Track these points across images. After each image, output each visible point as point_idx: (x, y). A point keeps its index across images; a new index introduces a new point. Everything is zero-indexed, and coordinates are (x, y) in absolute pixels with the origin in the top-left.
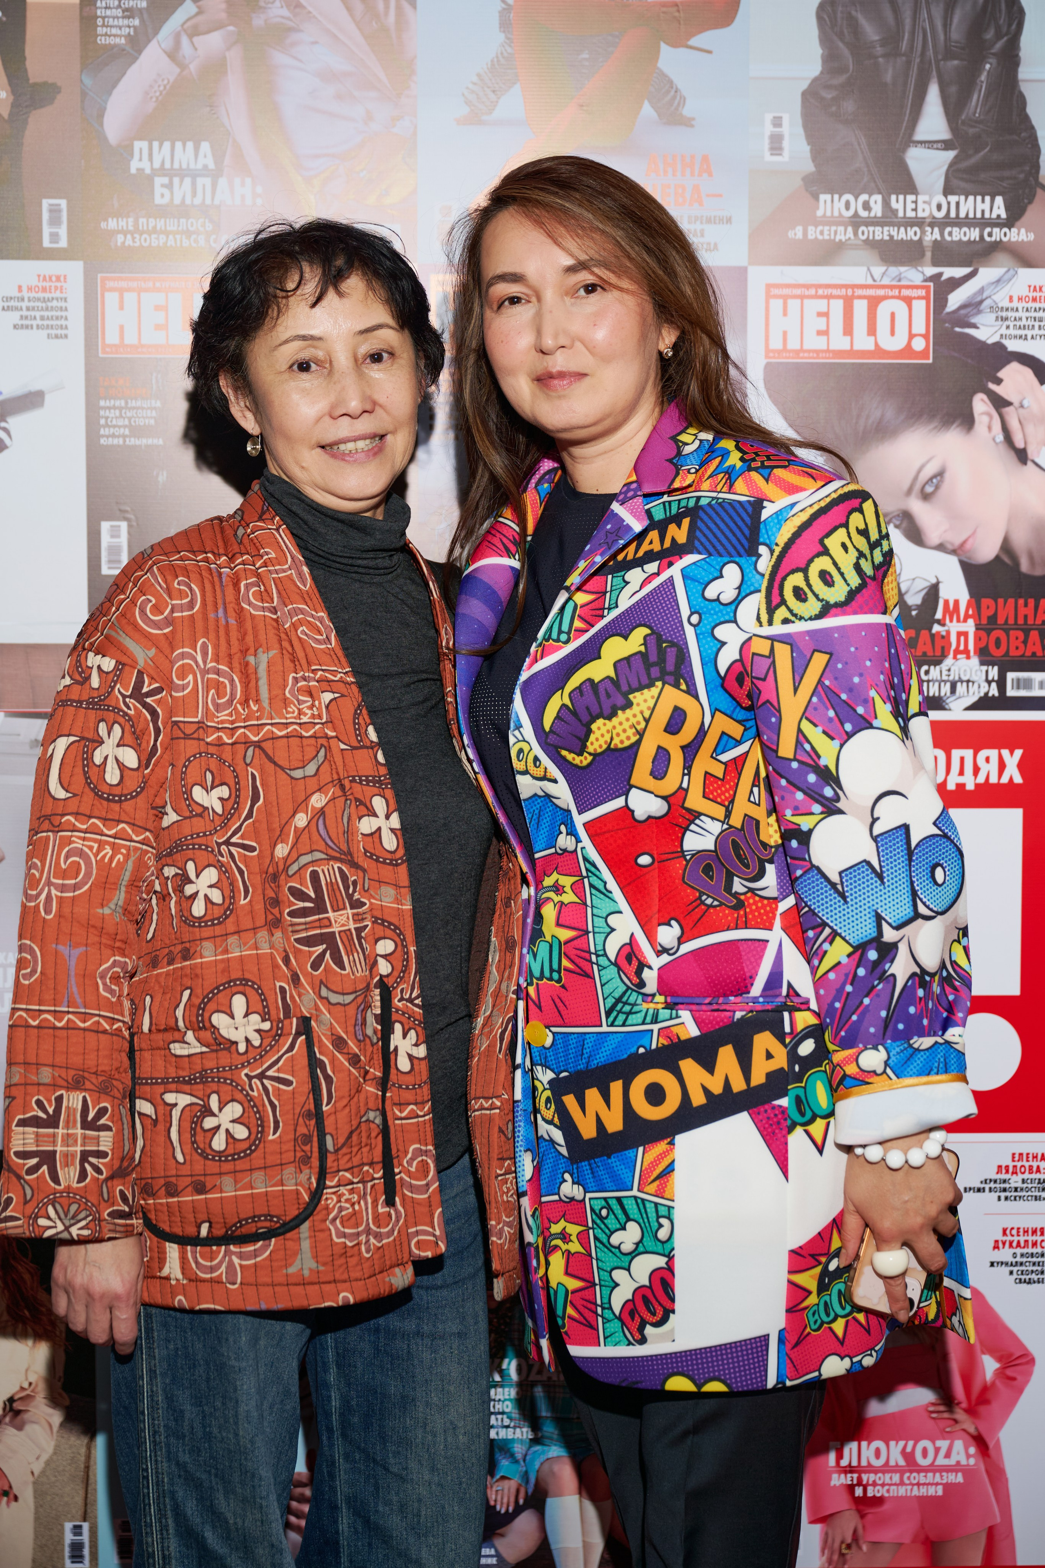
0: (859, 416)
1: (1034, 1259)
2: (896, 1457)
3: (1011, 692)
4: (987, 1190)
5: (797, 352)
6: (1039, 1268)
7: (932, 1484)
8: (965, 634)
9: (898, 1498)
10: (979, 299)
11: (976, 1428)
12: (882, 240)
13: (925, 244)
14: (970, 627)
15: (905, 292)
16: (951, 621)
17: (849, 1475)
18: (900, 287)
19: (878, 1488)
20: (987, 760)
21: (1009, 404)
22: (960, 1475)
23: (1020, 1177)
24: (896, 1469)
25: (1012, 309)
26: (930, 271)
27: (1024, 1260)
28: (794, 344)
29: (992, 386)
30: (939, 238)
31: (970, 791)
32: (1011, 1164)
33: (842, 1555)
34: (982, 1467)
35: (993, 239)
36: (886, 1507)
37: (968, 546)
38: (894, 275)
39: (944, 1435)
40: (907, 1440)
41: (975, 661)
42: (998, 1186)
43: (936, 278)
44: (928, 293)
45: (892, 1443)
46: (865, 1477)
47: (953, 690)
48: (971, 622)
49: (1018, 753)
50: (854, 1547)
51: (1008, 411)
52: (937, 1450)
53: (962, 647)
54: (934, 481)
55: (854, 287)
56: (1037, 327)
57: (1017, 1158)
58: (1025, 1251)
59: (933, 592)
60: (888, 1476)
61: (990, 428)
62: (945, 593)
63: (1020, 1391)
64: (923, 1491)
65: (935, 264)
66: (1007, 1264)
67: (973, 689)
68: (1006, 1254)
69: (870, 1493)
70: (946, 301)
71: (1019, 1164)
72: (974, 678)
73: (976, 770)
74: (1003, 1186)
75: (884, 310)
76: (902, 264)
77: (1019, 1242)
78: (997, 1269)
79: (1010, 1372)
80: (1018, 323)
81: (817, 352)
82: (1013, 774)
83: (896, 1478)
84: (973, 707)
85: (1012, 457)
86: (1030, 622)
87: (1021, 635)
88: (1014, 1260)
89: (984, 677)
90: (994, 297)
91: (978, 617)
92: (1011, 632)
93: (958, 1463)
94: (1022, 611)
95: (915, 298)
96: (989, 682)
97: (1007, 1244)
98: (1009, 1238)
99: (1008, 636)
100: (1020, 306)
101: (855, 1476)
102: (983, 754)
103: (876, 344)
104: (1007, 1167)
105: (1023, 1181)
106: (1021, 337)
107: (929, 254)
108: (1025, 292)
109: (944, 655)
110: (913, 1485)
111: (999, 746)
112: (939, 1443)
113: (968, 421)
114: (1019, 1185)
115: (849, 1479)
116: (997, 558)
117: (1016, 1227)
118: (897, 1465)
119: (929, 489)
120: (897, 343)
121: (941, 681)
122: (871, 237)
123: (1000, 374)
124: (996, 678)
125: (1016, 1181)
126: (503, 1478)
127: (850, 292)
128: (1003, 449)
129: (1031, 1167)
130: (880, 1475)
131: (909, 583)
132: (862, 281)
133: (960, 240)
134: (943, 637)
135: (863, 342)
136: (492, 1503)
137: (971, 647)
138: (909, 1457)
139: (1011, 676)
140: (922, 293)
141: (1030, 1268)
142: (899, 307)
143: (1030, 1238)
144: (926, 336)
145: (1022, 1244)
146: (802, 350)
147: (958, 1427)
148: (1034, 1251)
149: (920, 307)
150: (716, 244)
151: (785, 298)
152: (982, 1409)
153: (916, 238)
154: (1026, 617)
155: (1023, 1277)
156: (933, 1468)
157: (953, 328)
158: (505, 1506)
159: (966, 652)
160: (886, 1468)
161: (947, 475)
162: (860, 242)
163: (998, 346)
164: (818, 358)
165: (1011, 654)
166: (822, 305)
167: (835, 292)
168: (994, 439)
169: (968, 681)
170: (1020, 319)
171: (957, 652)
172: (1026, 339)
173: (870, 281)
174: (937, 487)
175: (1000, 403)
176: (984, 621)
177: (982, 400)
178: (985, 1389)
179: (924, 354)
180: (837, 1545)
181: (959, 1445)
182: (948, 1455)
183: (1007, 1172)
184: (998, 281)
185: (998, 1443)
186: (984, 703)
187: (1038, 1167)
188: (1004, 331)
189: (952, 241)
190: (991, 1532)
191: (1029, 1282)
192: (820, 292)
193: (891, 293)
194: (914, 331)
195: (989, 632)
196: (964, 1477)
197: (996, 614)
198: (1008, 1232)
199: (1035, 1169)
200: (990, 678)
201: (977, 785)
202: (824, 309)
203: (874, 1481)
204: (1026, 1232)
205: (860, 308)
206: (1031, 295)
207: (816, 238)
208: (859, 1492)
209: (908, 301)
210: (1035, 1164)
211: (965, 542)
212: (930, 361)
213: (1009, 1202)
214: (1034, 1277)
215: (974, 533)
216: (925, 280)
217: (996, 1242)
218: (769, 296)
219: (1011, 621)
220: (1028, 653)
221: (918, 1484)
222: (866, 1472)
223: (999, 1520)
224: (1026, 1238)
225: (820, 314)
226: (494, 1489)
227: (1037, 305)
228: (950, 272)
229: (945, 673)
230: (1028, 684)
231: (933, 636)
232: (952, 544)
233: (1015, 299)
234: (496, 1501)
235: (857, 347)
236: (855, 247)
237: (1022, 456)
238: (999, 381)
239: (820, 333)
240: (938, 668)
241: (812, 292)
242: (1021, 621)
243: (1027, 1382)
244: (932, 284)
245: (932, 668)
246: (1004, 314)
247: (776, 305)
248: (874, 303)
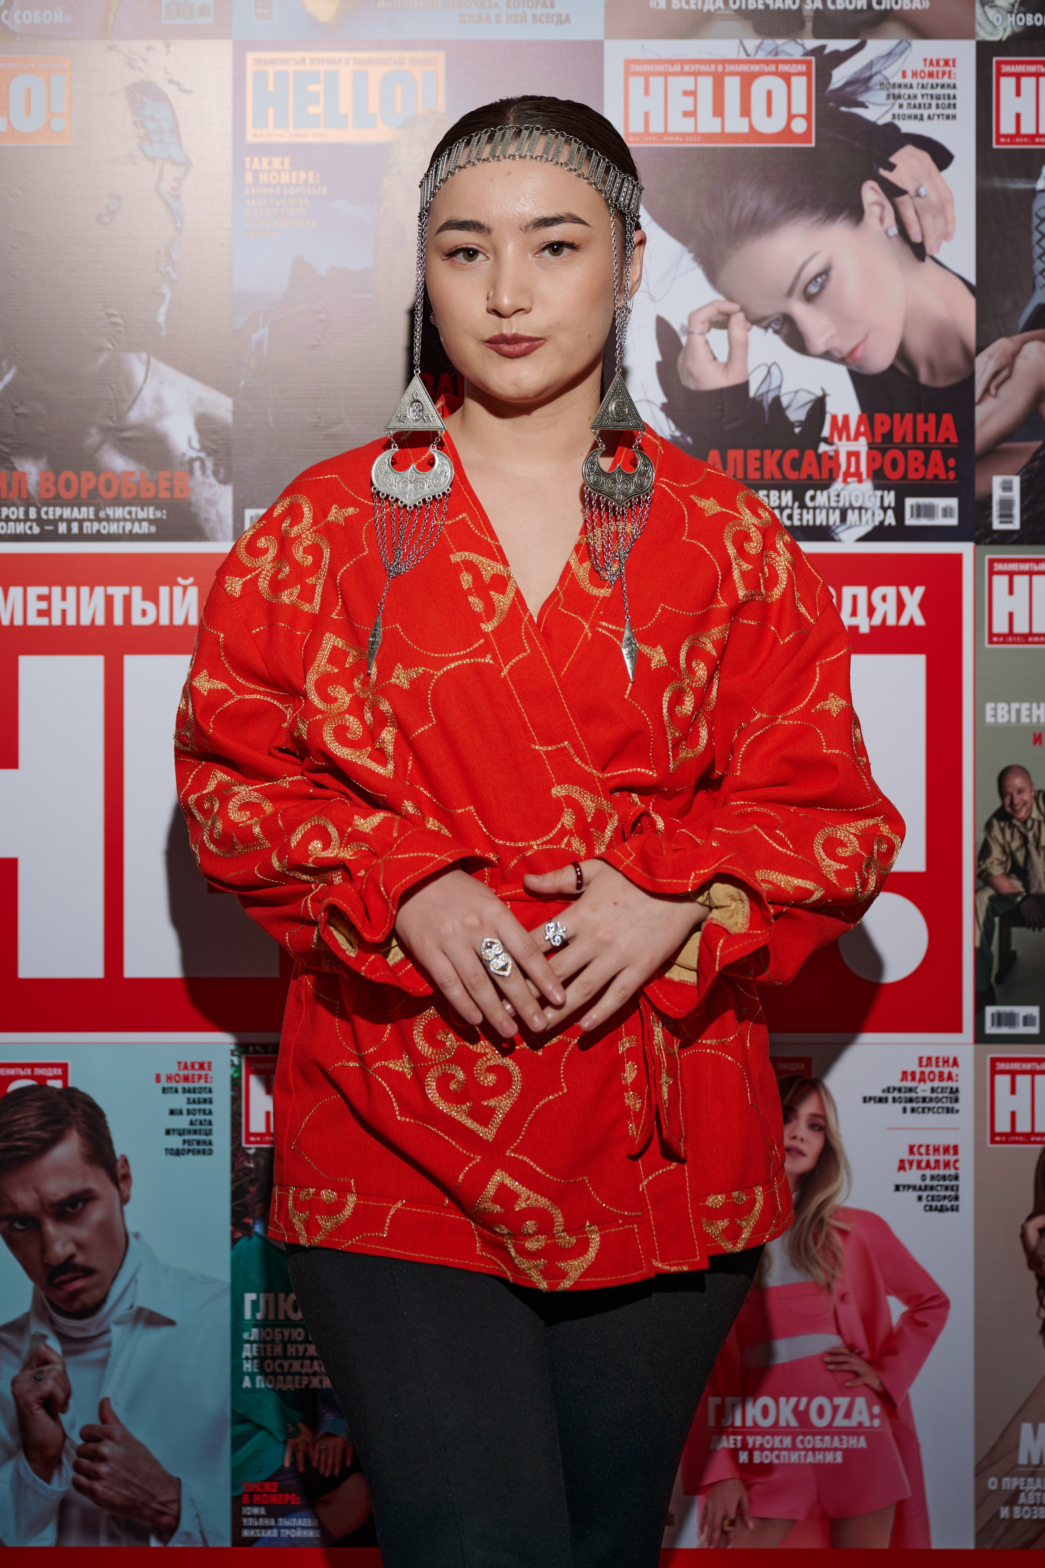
0: (732, 207)
1: (947, 1183)
2: (787, 1417)
3: (910, 521)
4: (890, 1100)
5: (660, 136)
6: (953, 1193)
7: (829, 1450)
8: (857, 454)
9: (789, 1466)
10: (867, 74)
11: (882, 1384)
12: (756, 10)
13: (805, 13)
14: (862, 446)
15: (783, 68)
16: (840, 439)
17: (732, 1437)
18: (777, 62)
19: (766, 1453)
20: (884, 598)
21: (903, 192)
22: (862, 1439)
23: (929, 1085)
24: (787, 1431)
25: (906, 86)
26: (812, 43)
27: (935, 1183)
28: (656, 127)
29: (883, 173)
30: (821, 7)
31: (864, 635)
32: (918, 1070)
33: (724, 1533)
34: (889, 1430)
35: (883, 7)
36: (776, 1476)
37: (858, 354)
38: (770, 49)
39: (843, 1391)
40: (800, 1396)
41: (868, 485)
42: (903, 1095)
43: (818, 52)
44: (809, 68)
45: (782, 1400)
46: (750, 1440)
47: (843, 518)
48: (863, 440)
49: (920, 591)
50: (738, 1524)
51: (902, 200)
52: (835, 1409)
53: (853, 469)
54: (819, 280)
55: (724, 62)
56: (934, 106)
57: (924, 1063)
58: (936, 1172)
59: (819, 406)
60: (777, 1439)
61: (882, 220)
62: (833, 407)
63: (933, 1339)
64: (819, 1457)
65: (817, 35)
66: (914, 1188)
67: (867, 516)
68: (913, 1176)
69: (757, 1458)
70: (830, 77)
71: (927, 1070)
72: (867, 504)
73: (871, 610)
74: (909, 1095)
75: (759, 87)
76: (779, 35)
77: (928, 1162)
78: (902, 1194)
79: (919, 1317)
80: (912, 102)
81: (684, 135)
82: (914, 614)
83: (787, 1441)
84: (867, 538)
85: (907, 253)
86: (931, 440)
87: (921, 455)
88: (923, 1184)
89: (878, 503)
90: (885, 73)
91: (870, 434)
92: (910, 452)
93: (860, 1424)
94: (922, 427)
95: (794, 74)
96: (885, 509)
97: (915, 1165)
98: (917, 1157)
99: (906, 456)
100: (915, 82)
101: (739, 1438)
102: (879, 592)
103: (751, 126)
104: (913, 1073)
105: (933, 1090)
106: (916, 117)
107: (809, 25)
108: (920, 66)
109: (832, 479)
110: (807, 1450)
111: (897, 583)
112: (837, 1400)
113: (856, 213)
114: (928, 1094)
115: (732, 1442)
116: (892, 367)
117: (925, 1143)
118: (788, 1426)
119: (813, 289)
120: (773, 125)
121: (828, 508)
122: (744, 7)
123: (893, 159)
124: (893, 504)
125: (924, 1089)
126: (328, 1435)
127: (720, 68)
128: (898, 244)
129: (941, 1074)
130: (768, 1437)
131: (790, 396)
132: (733, 56)
133: (845, 9)
134: (831, 458)
135: (736, 124)
136: (315, 1464)
137: (863, 468)
138: (802, 1416)
139: (910, 502)
140: (803, 68)
141: (942, 1193)
142: (777, 85)
143: (942, 1158)
144: (807, 117)
145: (932, 1164)
146: (666, 133)
147: (859, 1381)
148: (947, 1172)
149: (800, 84)
150: (567, 16)
151: (647, 76)
152: (889, 1360)
153: (795, 7)
154: (926, 434)
155: (934, 1204)
156: (830, 1431)
157: (838, 107)
158: (329, 1468)
159: (858, 475)
160: (776, 1430)
161: (833, 274)
162: (731, 13)
163: (891, 128)
164: (684, 142)
165: (909, 477)
166: (688, 83)
167: (703, 68)
168: (886, 233)
169: (860, 508)
170: (915, 97)
171: (847, 474)
172: (922, 119)
173: (743, 56)
174: (822, 287)
175: (893, 192)
176: (878, 439)
177: (873, 188)
178: (893, 1336)
179: (806, 136)
180: (718, 1521)
181: (861, 1403)
182: (848, 1415)
183: (913, 1079)
184: (889, 54)
185: (907, 1401)
186: (878, 533)
187: (950, 1074)
188: (896, 110)
189: (836, 11)
190: (901, 1508)
191: (942, 1209)
192: (687, 68)
193: (766, 69)
194: (794, 111)
195: (884, 452)
196: (868, 1441)
197: (891, 432)
198: (915, 1150)
199: (946, 1076)
200: (886, 504)
201: (872, 628)
202: (691, 87)
203: (762, 1445)
204: (936, 1150)
205: (732, 85)
206: (927, 69)
207: (681, 8)
208: (743, 1457)
209: (787, 77)
210: (946, 1070)
211: (854, 349)
212: (813, 145)
213: (915, 1115)
214: (947, 1203)
215: (865, 338)
216: (806, 54)
217: (902, 1161)
218: (628, 73)
219: (909, 439)
220: (930, 476)
221: (814, 1450)
222: (751, 1434)
223: (909, 1493)
224: (937, 1157)
225: (686, 93)
226: (317, 1448)
227: (934, 81)
228: (834, 45)
229: (833, 498)
230: (929, 511)
231: (819, 457)
232: (840, 352)
233: (909, 74)
234: (319, 1462)
235: (729, 129)
236: (725, 18)
237: (919, 251)
238: (891, 167)
239: (686, 114)
240: (825, 493)
241: (678, 68)
242: (920, 439)
243: (940, 1328)
244: (813, 59)
245: (819, 493)
246: (896, 91)
247: (637, 83)
248: (747, 80)
